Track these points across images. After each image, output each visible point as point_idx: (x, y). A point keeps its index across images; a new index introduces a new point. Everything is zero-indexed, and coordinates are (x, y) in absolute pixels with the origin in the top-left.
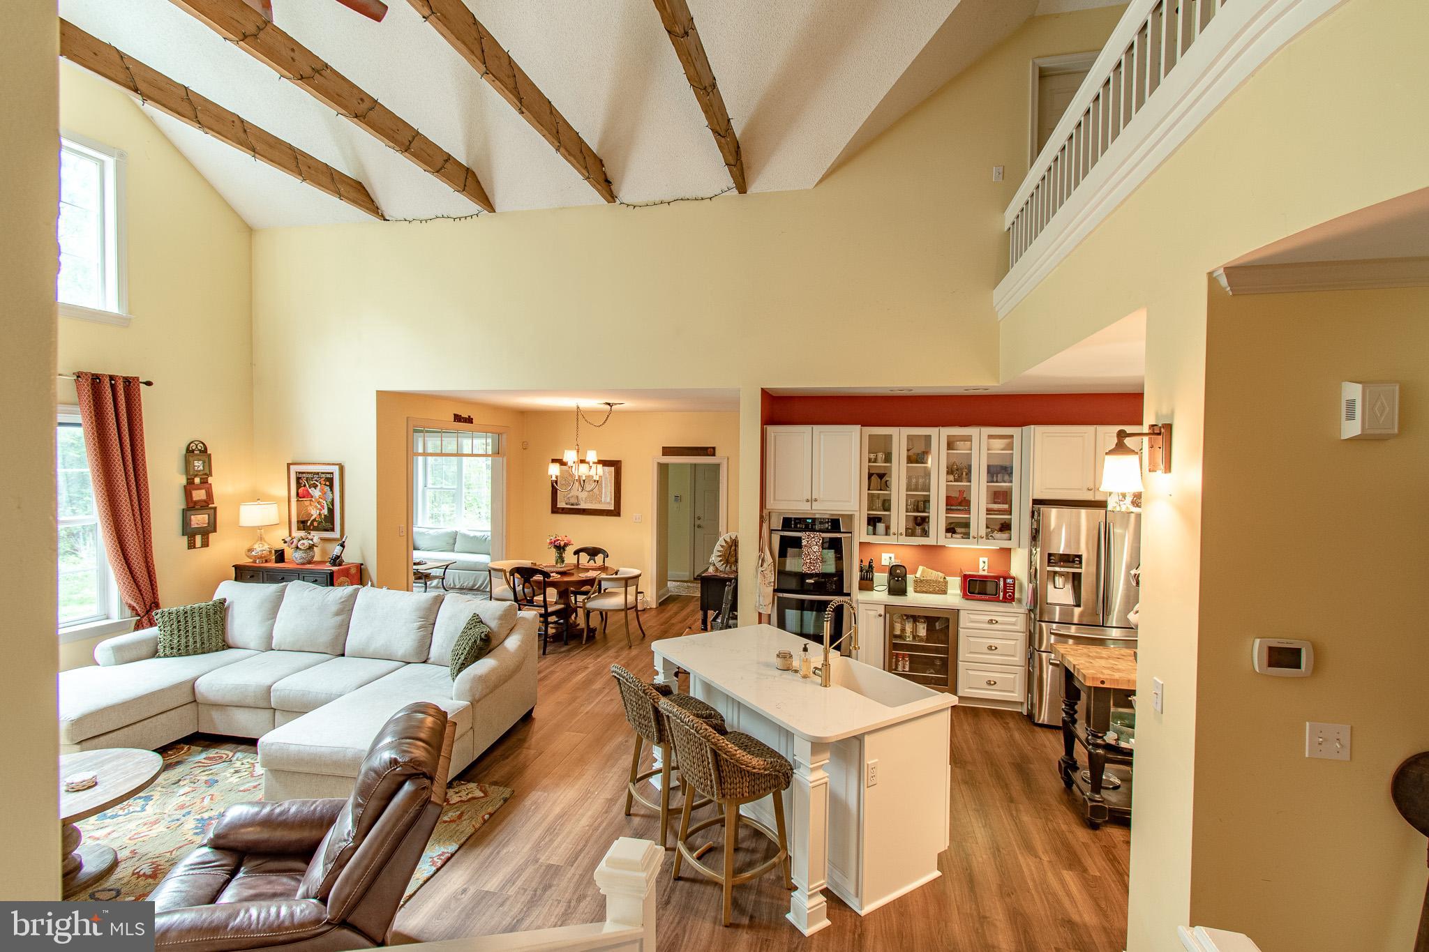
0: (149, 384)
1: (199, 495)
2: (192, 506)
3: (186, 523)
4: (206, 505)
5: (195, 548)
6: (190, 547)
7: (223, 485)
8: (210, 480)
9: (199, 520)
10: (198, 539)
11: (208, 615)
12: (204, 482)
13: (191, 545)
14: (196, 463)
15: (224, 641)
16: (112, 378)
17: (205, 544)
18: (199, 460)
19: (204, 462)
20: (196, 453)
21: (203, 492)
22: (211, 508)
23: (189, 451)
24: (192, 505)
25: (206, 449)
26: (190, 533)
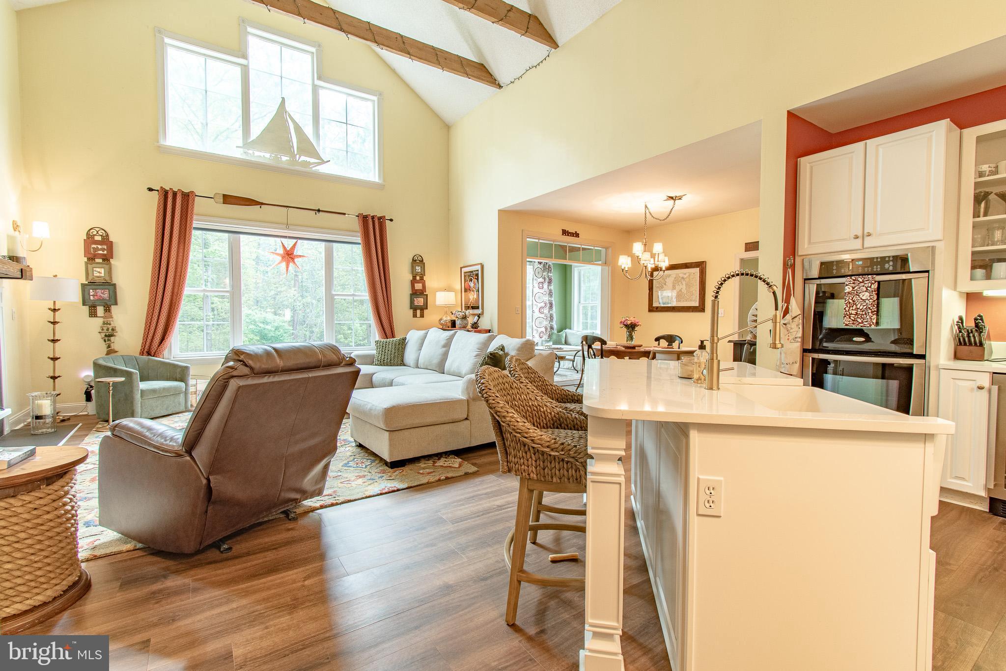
0: (391, 220)
1: (418, 286)
2: (415, 294)
3: (412, 302)
4: (421, 293)
5: (416, 317)
6: (414, 317)
7: (431, 281)
8: (425, 278)
9: (420, 301)
10: (418, 312)
11: (395, 345)
12: (422, 278)
13: (415, 316)
14: (417, 268)
15: (403, 361)
16: (373, 217)
17: (422, 316)
18: (418, 266)
19: (421, 267)
20: (417, 262)
21: (421, 285)
22: (425, 295)
23: (414, 261)
24: (414, 292)
25: (423, 260)
26: (414, 308)
